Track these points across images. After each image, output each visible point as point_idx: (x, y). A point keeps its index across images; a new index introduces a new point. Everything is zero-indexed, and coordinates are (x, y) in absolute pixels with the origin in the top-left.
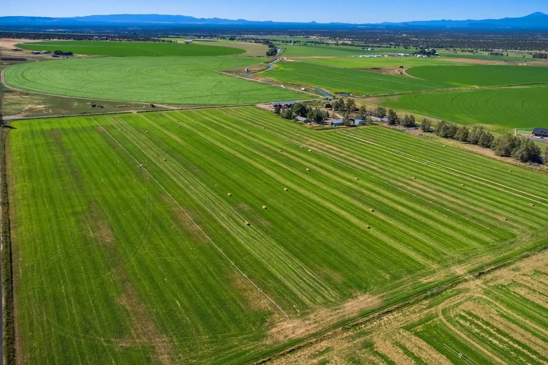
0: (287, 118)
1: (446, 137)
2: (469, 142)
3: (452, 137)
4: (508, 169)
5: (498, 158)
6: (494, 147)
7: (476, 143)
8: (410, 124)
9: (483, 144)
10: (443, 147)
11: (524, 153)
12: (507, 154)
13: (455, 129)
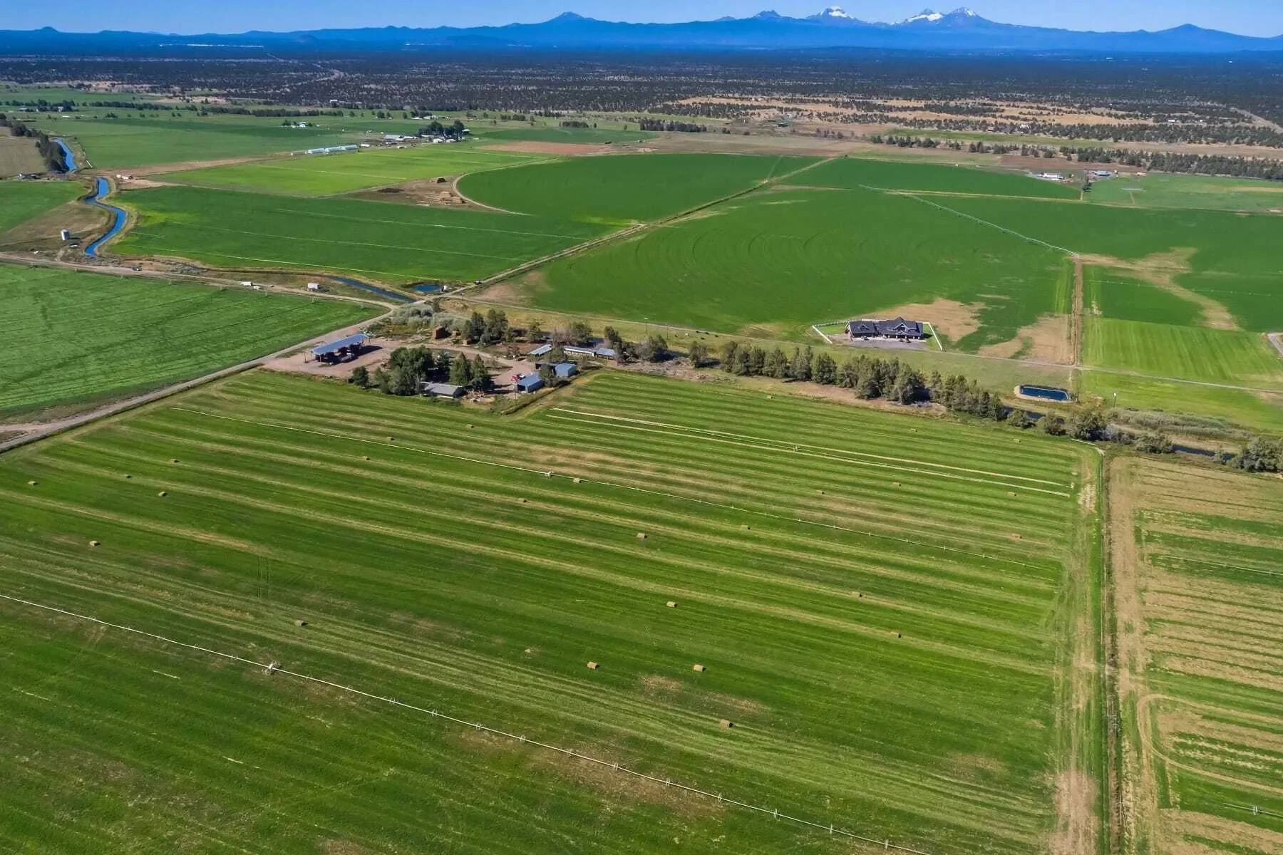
0: (403, 393)
1: (747, 374)
2: (796, 379)
3: (758, 373)
4: (910, 427)
5: (864, 403)
6: (841, 381)
7: (807, 377)
8: (661, 355)
9: (822, 379)
10: (768, 401)
11: (908, 388)
12: (875, 393)
13: (761, 356)
